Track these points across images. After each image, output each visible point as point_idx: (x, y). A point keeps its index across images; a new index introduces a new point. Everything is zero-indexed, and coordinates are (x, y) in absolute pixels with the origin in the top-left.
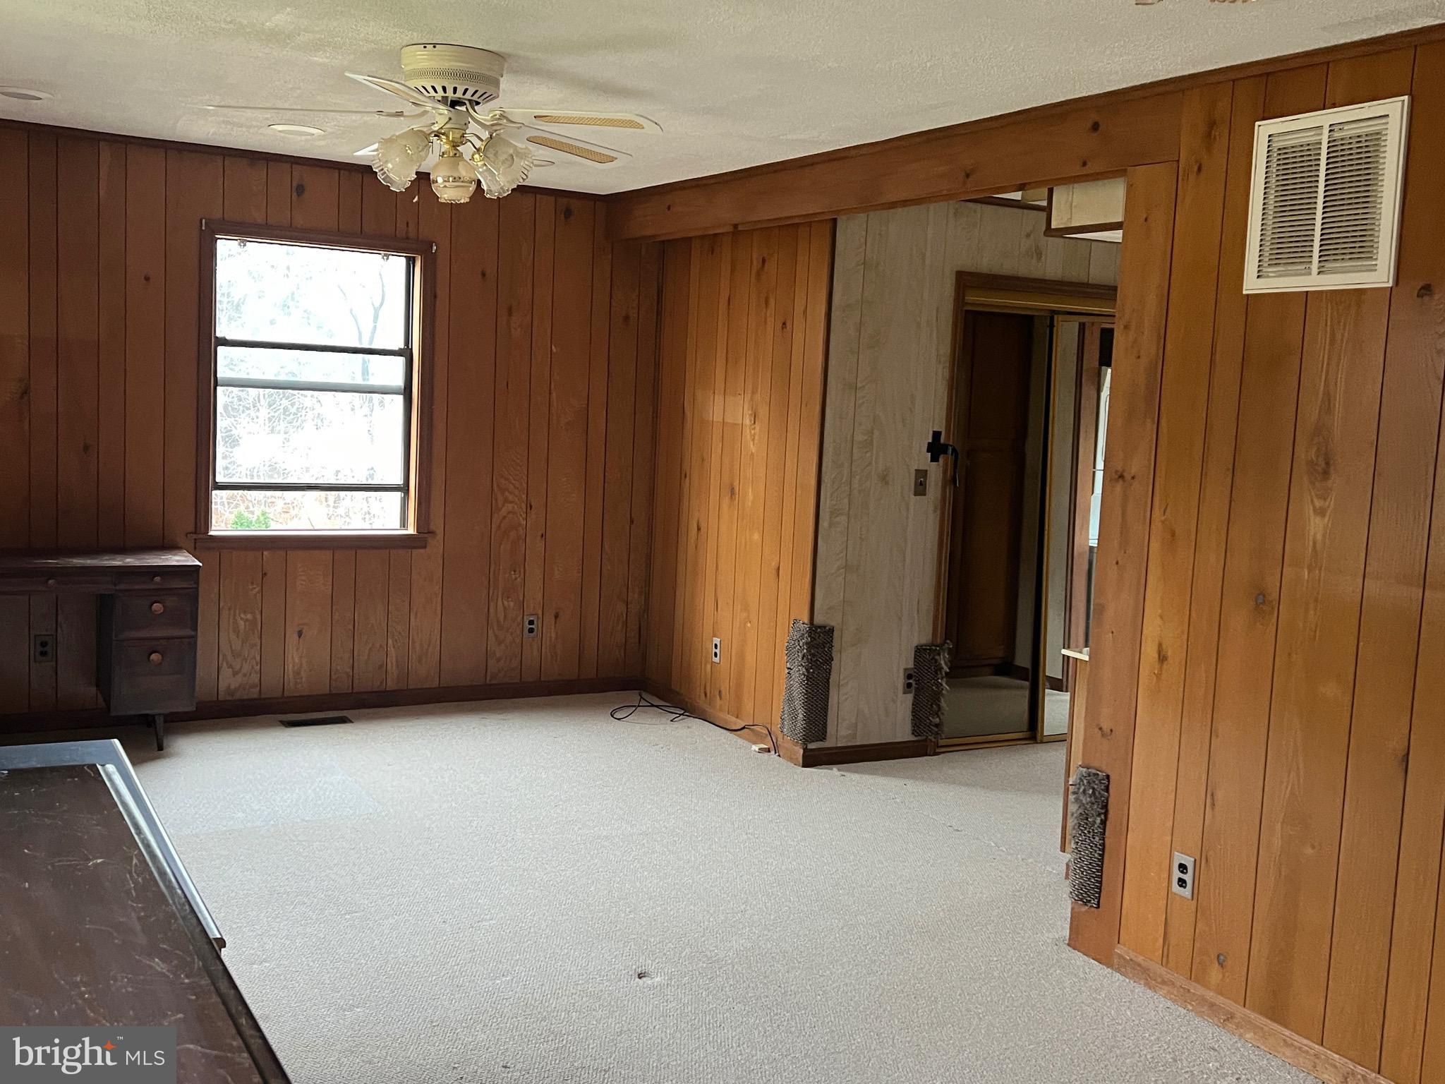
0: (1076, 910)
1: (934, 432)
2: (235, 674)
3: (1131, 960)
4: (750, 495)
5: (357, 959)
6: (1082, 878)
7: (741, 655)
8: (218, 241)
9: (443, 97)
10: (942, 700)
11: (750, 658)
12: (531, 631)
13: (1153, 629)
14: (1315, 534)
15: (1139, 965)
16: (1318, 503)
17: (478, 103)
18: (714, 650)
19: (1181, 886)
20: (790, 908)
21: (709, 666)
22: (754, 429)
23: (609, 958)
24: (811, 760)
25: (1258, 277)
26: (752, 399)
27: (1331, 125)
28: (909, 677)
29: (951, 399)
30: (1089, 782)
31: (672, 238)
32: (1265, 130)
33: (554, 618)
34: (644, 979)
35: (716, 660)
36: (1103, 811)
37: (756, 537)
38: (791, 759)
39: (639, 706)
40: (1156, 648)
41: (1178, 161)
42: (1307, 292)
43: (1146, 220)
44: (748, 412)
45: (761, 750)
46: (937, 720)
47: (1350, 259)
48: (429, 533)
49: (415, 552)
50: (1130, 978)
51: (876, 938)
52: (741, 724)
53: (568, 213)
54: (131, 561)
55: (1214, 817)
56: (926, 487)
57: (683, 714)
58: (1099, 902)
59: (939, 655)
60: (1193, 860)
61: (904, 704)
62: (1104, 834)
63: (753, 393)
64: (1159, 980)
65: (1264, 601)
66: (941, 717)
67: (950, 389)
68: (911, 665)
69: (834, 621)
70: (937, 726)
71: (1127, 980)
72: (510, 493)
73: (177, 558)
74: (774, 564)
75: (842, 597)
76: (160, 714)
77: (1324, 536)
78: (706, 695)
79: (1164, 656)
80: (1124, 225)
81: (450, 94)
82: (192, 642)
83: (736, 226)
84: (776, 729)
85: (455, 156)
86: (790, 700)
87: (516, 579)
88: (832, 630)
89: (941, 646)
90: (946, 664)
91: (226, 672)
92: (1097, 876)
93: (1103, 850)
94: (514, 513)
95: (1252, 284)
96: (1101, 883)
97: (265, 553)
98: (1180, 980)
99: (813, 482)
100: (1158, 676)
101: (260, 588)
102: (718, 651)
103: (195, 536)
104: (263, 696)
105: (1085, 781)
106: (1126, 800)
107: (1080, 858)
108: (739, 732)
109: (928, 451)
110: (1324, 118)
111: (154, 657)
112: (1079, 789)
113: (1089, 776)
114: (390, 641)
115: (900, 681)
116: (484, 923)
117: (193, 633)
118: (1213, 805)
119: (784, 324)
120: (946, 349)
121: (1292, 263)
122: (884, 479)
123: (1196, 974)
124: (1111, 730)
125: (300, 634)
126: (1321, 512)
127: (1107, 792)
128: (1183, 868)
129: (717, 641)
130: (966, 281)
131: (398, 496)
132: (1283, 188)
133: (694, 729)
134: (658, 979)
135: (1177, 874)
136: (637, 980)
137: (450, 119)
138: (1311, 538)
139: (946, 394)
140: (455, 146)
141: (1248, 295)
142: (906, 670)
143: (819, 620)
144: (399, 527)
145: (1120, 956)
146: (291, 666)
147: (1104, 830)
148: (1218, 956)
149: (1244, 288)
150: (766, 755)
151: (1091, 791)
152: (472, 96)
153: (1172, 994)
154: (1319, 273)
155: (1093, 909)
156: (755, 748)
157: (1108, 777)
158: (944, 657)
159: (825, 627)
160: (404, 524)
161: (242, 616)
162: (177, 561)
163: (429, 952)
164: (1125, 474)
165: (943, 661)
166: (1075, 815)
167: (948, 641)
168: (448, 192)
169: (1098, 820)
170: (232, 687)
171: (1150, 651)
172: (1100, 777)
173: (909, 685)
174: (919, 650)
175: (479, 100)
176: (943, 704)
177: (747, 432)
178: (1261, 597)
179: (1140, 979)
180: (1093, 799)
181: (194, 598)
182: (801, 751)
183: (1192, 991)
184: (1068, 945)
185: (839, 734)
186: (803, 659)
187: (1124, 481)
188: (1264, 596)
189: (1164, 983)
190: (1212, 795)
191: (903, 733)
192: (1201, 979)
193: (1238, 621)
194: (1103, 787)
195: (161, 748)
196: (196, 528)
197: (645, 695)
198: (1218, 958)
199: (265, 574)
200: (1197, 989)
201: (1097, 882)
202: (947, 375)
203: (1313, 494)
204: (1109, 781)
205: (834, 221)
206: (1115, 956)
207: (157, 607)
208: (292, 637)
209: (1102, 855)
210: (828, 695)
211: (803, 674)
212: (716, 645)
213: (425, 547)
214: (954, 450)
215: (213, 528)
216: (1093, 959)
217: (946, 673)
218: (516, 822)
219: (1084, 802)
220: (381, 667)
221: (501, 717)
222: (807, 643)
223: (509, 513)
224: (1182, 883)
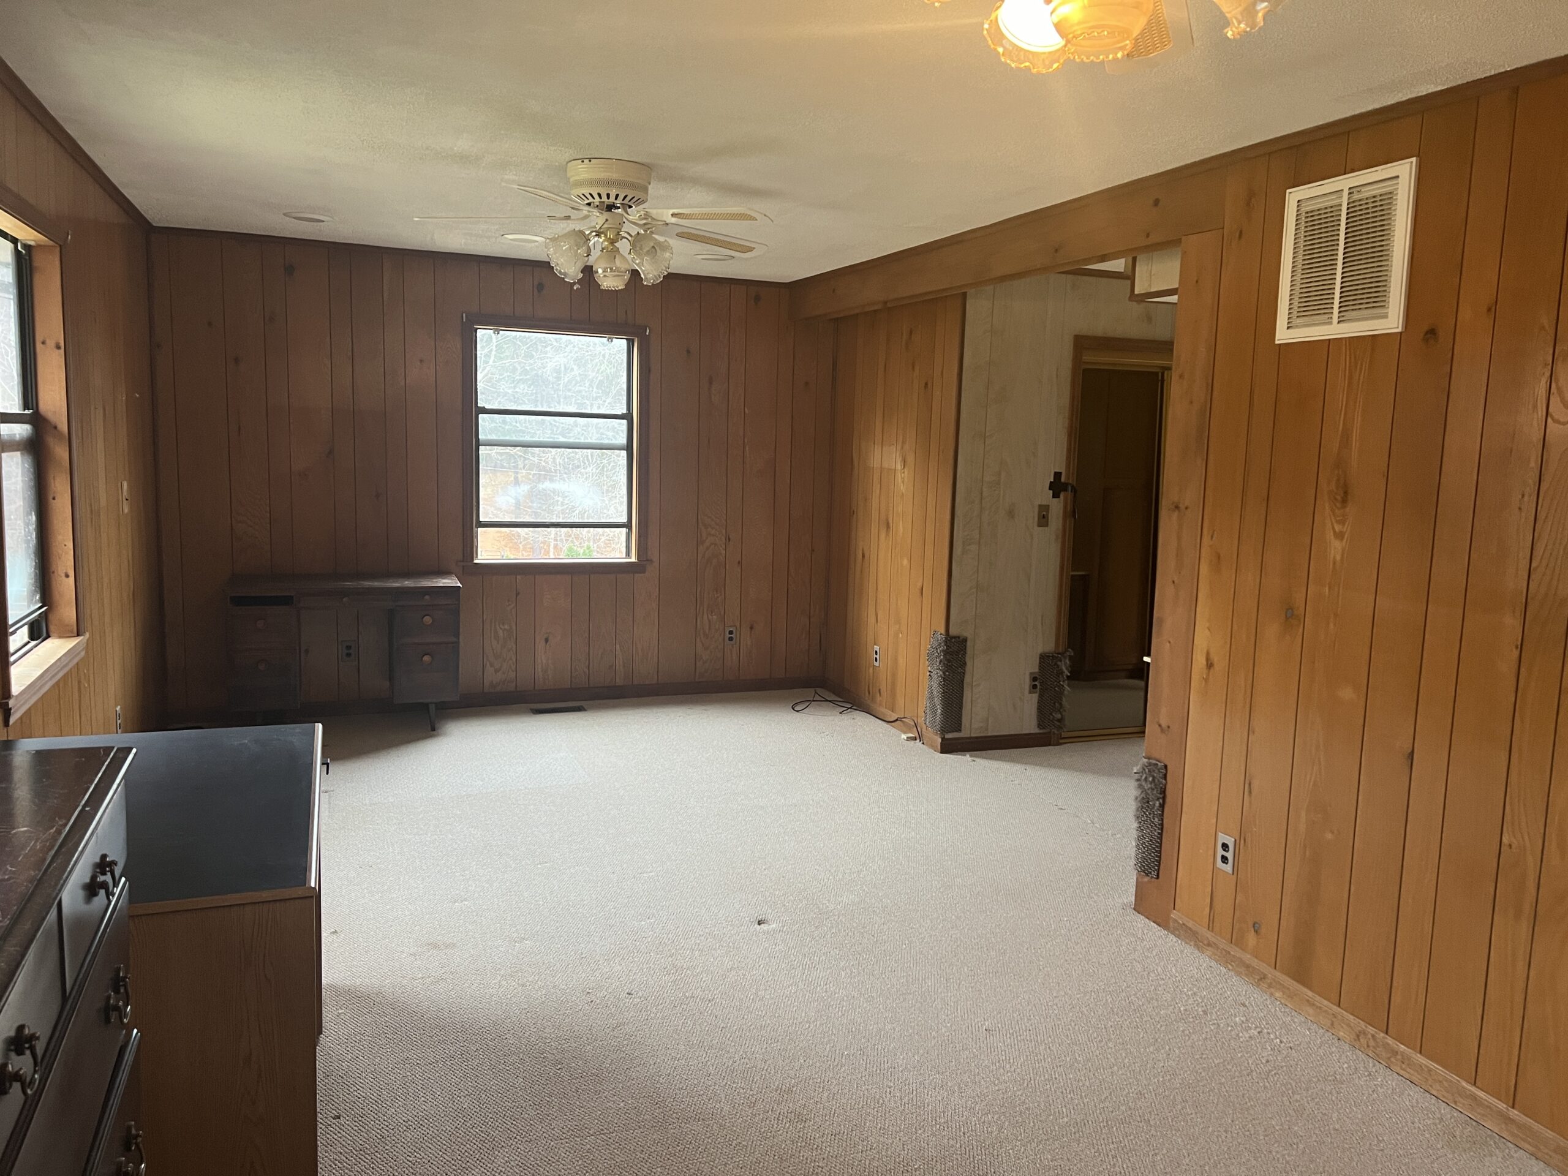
0: (1140, 880)
1: (1055, 473)
2: (496, 671)
3: (1184, 924)
4: (902, 527)
5: (536, 901)
6: (1144, 853)
7: (896, 660)
8: (478, 330)
9: (600, 202)
10: (1064, 699)
11: (901, 662)
12: (731, 639)
13: (1203, 639)
14: (1334, 557)
15: (1190, 929)
16: (1337, 528)
17: (630, 207)
18: (875, 656)
19: (1223, 862)
20: (899, 870)
21: (871, 669)
22: (904, 472)
23: (738, 907)
24: (947, 747)
25: (1288, 328)
26: (902, 448)
27: (1350, 188)
28: (1035, 679)
29: (1071, 445)
30: (1149, 771)
31: (842, 315)
32: (1294, 196)
33: (749, 629)
34: (762, 925)
35: (877, 664)
36: (1161, 796)
37: (905, 562)
38: (932, 747)
39: (813, 701)
40: (1205, 655)
41: (1223, 228)
42: (1329, 340)
43: (1197, 282)
44: (899, 460)
45: (909, 739)
46: (1059, 716)
47: (1366, 308)
48: (647, 560)
49: (637, 575)
50: (1182, 940)
51: (966, 897)
52: (894, 717)
53: (757, 298)
54: (408, 583)
55: (1250, 803)
56: (1048, 519)
57: (851, 708)
58: (1158, 874)
59: (1061, 661)
60: (1233, 840)
61: (1031, 702)
62: (1163, 815)
63: (904, 443)
64: (1205, 942)
65: (1292, 615)
66: (1064, 713)
67: (1070, 435)
68: (1036, 669)
69: (967, 633)
70: (1059, 721)
71: (1180, 942)
72: (712, 528)
73: (444, 581)
74: (919, 584)
75: (974, 613)
76: (431, 703)
77: (1343, 555)
78: (869, 693)
79: (1211, 663)
80: (1179, 290)
81: (604, 198)
82: (456, 646)
83: (885, 303)
84: (921, 720)
85: (612, 252)
86: (931, 698)
87: (718, 597)
88: (965, 640)
89: (1062, 654)
90: (1067, 669)
91: (489, 670)
92: (1157, 851)
93: (1162, 829)
94: (716, 544)
95: (1283, 335)
96: (1160, 857)
97: (518, 577)
98: (1223, 944)
99: (948, 517)
100: (1206, 680)
101: (514, 605)
102: (878, 657)
103: (462, 564)
104: (518, 689)
105: (1147, 770)
106: (1181, 787)
107: (1143, 836)
108: (893, 724)
109: (1050, 489)
110: (1343, 183)
111: (426, 658)
112: (1141, 776)
113: (1150, 766)
114: (618, 646)
115: (1027, 683)
116: (645, 875)
117: (455, 640)
118: (1250, 792)
119: (926, 384)
120: (1066, 400)
121: (1317, 314)
122: (1011, 514)
123: (1238, 940)
124: (1169, 727)
125: (547, 640)
126: (1340, 536)
127: (1165, 779)
128: (1225, 847)
129: (877, 648)
130: (1082, 343)
131: (624, 530)
132: (1310, 250)
133: (860, 722)
134: (774, 926)
135: (1220, 852)
136: (757, 926)
137: (607, 220)
138: (1331, 559)
139: (1066, 439)
140: (612, 242)
141: (1280, 344)
142: (1031, 674)
143: (953, 631)
144: (624, 556)
145: (1175, 921)
146: (540, 667)
147: (1163, 812)
148: (1254, 924)
149: (1277, 338)
150: (913, 742)
151: (1151, 779)
152: (623, 200)
153: (1216, 955)
154: (1339, 322)
155: (1153, 879)
156: (904, 736)
157: (1166, 767)
158: (1065, 663)
159: (959, 637)
160: (628, 554)
161: (501, 626)
162: (444, 583)
163: (595, 897)
164: (1181, 505)
165: (1065, 667)
166: (1139, 799)
167: (1070, 650)
168: (610, 281)
169: (1157, 804)
170: (494, 682)
171: (1200, 660)
172: (1159, 767)
173: (1035, 687)
174: (1043, 657)
175: (629, 204)
176: (1064, 702)
177: (899, 476)
178: (1290, 611)
179: (1191, 941)
180: (1153, 785)
181: (456, 612)
182: (940, 740)
183: (1232, 953)
184: (1134, 909)
185: (972, 725)
186: (940, 663)
187: (1179, 511)
188: (1292, 610)
189: (1209, 945)
190: (1250, 784)
191: (1029, 725)
192: (1240, 943)
193: (1272, 630)
194: (1161, 775)
195: (433, 729)
196: (464, 556)
197: (819, 690)
198: (1254, 927)
199: (519, 593)
200: (1235, 951)
201: (1157, 856)
202: (1066, 425)
203: (1334, 521)
204: (1166, 770)
205: (964, 295)
206: (1171, 921)
207: (428, 620)
208: (541, 645)
209: (1161, 834)
210: (963, 694)
211: (941, 676)
212: (876, 652)
213: (644, 572)
214: (1073, 487)
215: (479, 557)
216: (1154, 922)
217: (1068, 677)
218: (692, 793)
219: (1146, 788)
220: (611, 667)
221: (704, 708)
222: (943, 651)
223: (712, 544)
224: (1224, 859)
